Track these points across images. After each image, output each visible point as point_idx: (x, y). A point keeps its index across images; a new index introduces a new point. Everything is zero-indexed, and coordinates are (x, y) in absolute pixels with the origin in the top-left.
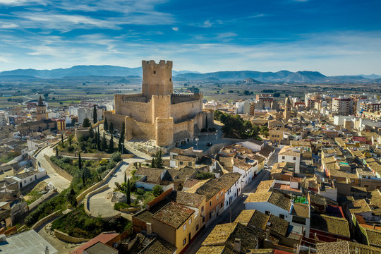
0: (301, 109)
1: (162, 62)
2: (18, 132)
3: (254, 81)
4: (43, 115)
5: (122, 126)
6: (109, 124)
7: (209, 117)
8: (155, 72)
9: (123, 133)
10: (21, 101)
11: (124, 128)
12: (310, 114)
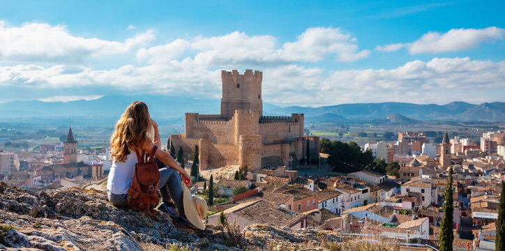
0: (472, 155)
1: (248, 72)
2: (40, 178)
3: (404, 118)
4: (73, 156)
5: (194, 154)
6: (177, 150)
7: (312, 146)
8: (238, 86)
9: (196, 161)
10: (26, 146)
11: (197, 155)
12: (487, 161)
